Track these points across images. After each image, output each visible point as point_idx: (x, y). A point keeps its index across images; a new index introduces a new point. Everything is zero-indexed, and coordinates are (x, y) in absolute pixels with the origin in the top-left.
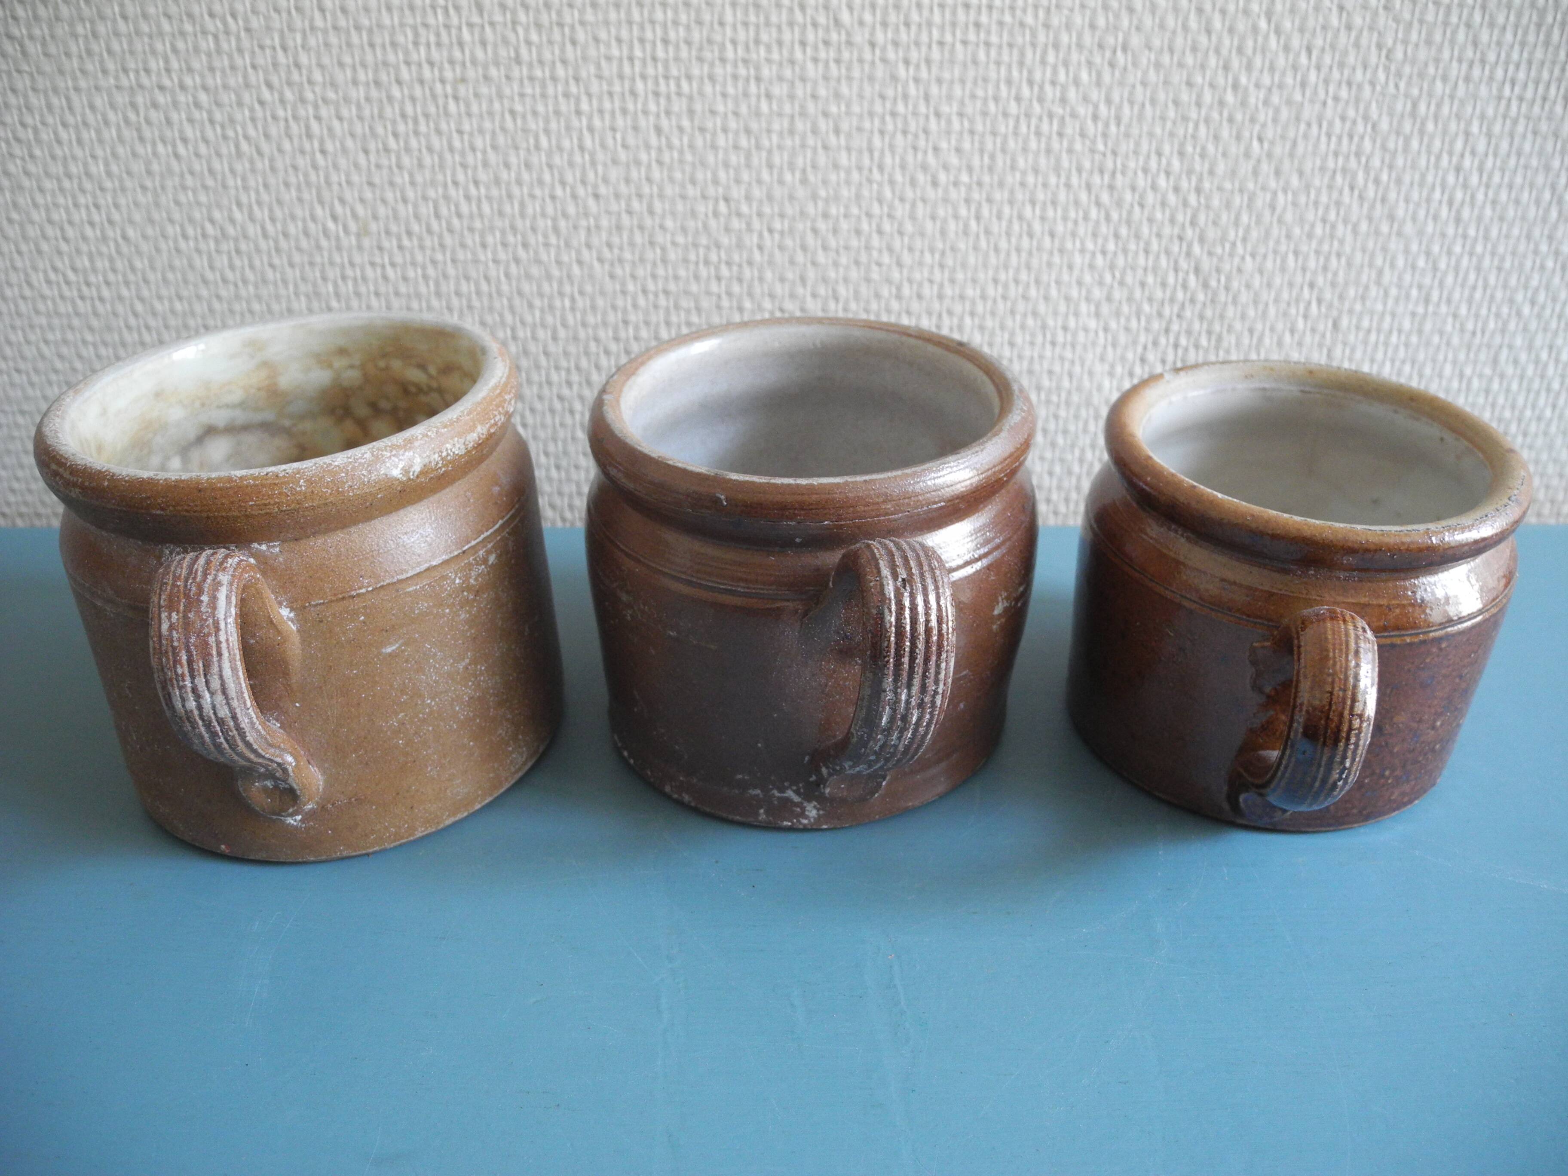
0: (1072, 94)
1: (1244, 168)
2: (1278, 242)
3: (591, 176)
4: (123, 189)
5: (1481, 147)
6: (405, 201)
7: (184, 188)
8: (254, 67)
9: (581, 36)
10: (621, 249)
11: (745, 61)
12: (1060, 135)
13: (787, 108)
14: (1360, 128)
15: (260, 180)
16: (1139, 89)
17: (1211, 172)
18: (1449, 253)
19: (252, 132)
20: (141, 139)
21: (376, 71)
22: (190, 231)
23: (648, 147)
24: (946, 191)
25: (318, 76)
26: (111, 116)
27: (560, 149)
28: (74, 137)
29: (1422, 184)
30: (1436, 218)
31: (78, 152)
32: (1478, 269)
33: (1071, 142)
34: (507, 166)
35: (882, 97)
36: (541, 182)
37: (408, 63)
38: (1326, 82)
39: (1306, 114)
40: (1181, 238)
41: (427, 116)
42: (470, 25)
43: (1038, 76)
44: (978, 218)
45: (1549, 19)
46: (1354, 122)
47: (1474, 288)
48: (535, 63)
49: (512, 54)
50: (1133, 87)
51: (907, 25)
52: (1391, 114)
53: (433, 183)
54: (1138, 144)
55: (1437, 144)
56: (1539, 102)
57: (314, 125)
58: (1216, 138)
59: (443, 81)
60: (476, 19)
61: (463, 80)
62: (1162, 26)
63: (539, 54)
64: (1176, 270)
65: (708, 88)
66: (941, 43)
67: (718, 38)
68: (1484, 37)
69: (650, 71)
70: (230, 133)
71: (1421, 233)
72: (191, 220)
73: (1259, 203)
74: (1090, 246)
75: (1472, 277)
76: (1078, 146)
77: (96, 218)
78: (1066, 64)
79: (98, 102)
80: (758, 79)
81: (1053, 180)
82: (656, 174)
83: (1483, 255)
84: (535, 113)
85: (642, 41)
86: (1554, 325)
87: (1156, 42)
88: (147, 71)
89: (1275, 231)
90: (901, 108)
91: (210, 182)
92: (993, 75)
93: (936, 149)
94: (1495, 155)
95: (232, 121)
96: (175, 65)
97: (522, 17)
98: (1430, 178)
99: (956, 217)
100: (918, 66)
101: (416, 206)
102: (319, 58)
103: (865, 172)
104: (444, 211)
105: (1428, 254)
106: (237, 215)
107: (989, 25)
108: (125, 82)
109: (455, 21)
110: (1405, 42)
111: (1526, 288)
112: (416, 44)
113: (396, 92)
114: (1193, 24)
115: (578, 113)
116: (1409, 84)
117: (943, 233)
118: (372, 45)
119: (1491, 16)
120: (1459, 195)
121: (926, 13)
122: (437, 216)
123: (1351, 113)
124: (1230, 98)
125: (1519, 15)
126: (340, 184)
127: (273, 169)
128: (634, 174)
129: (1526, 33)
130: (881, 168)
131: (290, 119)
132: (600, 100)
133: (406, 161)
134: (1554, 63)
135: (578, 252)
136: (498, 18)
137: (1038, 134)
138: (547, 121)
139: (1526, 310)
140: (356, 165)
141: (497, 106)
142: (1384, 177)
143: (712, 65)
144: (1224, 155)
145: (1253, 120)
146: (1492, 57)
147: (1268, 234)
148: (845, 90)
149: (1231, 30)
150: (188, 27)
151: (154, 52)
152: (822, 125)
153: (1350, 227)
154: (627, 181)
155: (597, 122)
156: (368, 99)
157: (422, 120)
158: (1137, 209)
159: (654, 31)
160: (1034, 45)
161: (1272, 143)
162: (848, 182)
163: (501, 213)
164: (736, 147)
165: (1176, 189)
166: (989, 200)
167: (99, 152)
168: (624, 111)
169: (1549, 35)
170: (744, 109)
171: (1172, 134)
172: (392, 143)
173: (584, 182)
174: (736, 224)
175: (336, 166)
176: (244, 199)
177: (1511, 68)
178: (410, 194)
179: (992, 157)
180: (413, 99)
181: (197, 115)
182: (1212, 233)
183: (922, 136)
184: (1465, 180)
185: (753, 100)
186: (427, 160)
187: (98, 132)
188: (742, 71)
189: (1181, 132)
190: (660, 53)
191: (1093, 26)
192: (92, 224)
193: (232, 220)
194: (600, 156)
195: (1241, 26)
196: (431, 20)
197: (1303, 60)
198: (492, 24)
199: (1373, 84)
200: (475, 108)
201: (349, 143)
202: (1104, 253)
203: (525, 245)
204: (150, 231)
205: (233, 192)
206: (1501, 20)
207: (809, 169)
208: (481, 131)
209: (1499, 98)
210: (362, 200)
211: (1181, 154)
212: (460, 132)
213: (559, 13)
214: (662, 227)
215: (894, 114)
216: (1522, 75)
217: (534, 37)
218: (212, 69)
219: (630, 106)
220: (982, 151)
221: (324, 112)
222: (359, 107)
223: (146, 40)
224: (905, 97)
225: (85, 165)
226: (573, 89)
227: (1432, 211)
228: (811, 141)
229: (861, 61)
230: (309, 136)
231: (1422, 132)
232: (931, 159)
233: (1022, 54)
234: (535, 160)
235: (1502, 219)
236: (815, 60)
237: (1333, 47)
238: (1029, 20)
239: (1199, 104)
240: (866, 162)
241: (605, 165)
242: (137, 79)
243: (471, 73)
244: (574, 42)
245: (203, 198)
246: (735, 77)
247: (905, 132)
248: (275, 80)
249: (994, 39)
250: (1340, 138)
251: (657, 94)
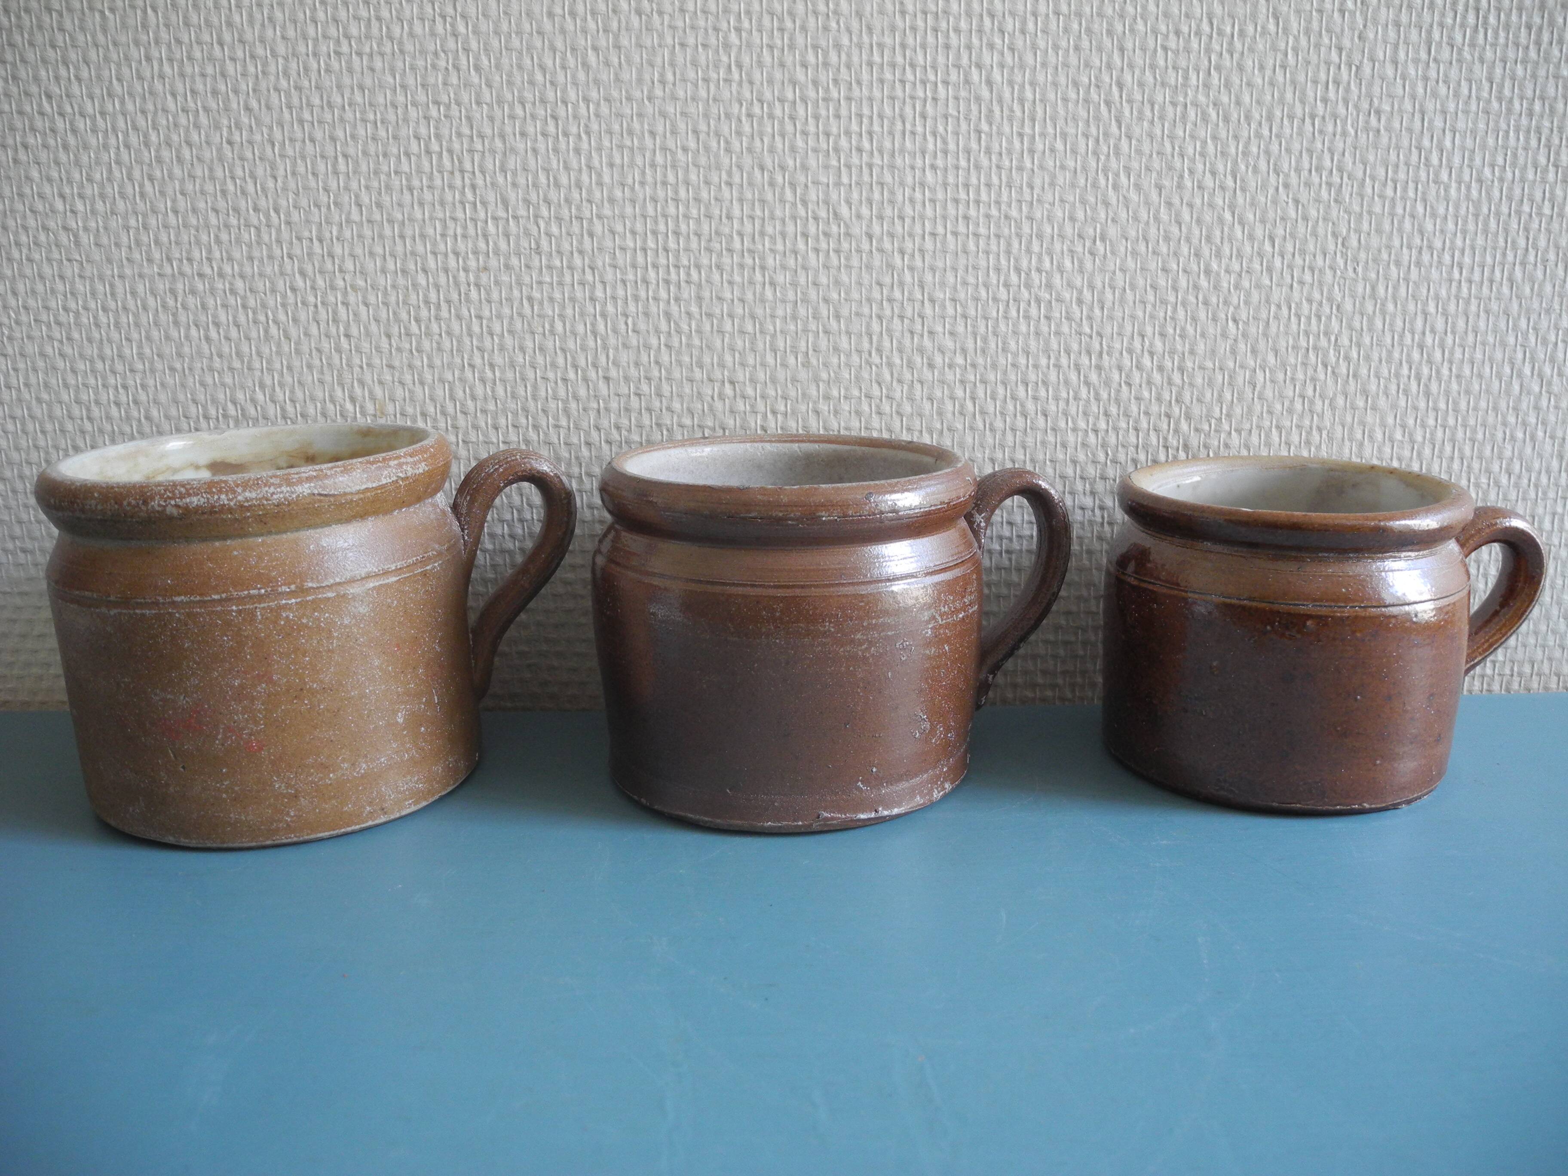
0: (1057, 280)
1: (1224, 347)
2: (1261, 417)
3: (603, 359)
4: (153, 371)
5: (1440, 325)
6: (422, 383)
7: (211, 369)
8: (290, 257)
9: (598, 228)
10: (629, 431)
11: (750, 251)
12: (1048, 318)
13: (791, 295)
14: (1327, 309)
15: (285, 363)
16: (1119, 275)
17: (1192, 352)
18: (1424, 426)
19: (282, 317)
20: (176, 323)
21: (404, 260)
22: (213, 412)
23: (658, 332)
24: (942, 373)
25: (349, 265)
26: (151, 302)
27: (575, 334)
28: (112, 320)
29: (1389, 361)
30: (1406, 392)
31: (115, 335)
32: (1453, 440)
33: (1059, 325)
34: (522, 349)
35: (880, 285)
36: (554, 365)
37: (434, 253)
38: (1291, 267)
39: (1275, 297)
40: (1168, 416)
41: (449, 302)
42: (495, 219)
43: (1024, 264)
44: (973, 399)
45: (1485, 210)
46: (1320, 304)
47: (1452, 458)
48: (554, 253)
49: (533, 246)
50: (1114, 273)
51: (902, 218)
52: (1353, 297)
53: (450, 366)
54: (1121, 326)
55: (1399, 323)
56: (1486, 283)
57: (342, 309)
58: (1194, 319)
59: (466, 270)
60: (501, 213)
61: (486, 269)
62: (1136, 219)
63: (558, 246)
64: (1166, 448)
65: (716, 277)
66: (933, 235)
67: (727, 230)
68: (1429, 226)
69: (662, 261)
70: (262, 318)
71: (1394, 406)
72: (214, 401)
73: (1240, 380)
74: (1082, 424)
75: (1448, 448)
76: (1065, 329)
77: (123, 398)
78: (1050, 254)
79: (140, 289)
80: (763, 268)
81: (1043, 361)
82: (665, 358)
83: (1456, 427)
84: (551, 300)
85: (655, 233)
86: (1532, 494)
87: (1132, 233)
88: (190, 260)
89: (1257, 408)
90: (897, 294)
91: (237, 364)
92: (983, 263)
93: (931, 333)
94: (1454, 333)
95: (264, 306)
96: (217, 255)
97: (544, 212)
98: (1396, 355)
99: (953, 398)
100: (913, 255)
101: (432, 388)
102: (352, 249)
103: (865, 356)
104: (460, 394)
105: (1404, 427)
106: (260, 396)
107: (978, 218)
108: (168, 270)
109: (482, 215)
110: (1358, 231)
111: (1500, 458)
112: (443, 235)
113: (421, 280)
114: (1164, 215)
115: (593, 299)
116: (1366, 268)
117: (940, 414)
118: (402, 237)
119: (1432, 207)
120: (1425, 371)
121: (918, 207)
122: (453, 398)
123: (1317, 296)
124: (1203, 282)
125: (1457, 207)
126: (361, 367)
127: (298, 352)
128: (644, 358)
129: (1465, 222)
130: (879, 351)
131: (319, 304)
132: (614, 287)
133: (426, 345)
134: (1495, 248)
135: (588, 433)
136: (522, 212)
137: (1027, 317)
138: (563, 307)
139: (1504, 480)
140: (378, 349)
141: (516, 293)
142: (1354, 355)
143: (720, 255)
144: (1203, 335)
145: (1226, 303)
146: (1438, 244)
147: (1250, 410)
148: (845, 278)
149: (1199, 221)
150: (233, 221)
151: (198, 242)
152: (823, 310)
153: (1327, 402)
154: (637, 364)
155: (610, 308)
156: (394, 286)
157: (444, 306)
158: (1124, 387)
159: (667, 224)
160: (1019, 236)
161: (1246, 323)
162: (849, 366)
163: (514, 396)
164: (742, 332)
165: (1161, 369)
166: (984, 382)
167: (135, 336)
168: (636, 298)
169: (1486, 224)
170: (749, 296)
171: (1152, 317)
172: (414, 328)
173: (595, 366)
174: (740, 405)
175: (359, 351)
176: (268, 381)
177: (1457, 253)
178: (428, 377)
179: (985, 340)
180: (437, 287)
181: (231, 300)
182: (1196, 410)
183: (918, 321)
184: (1429, 355)
185: (758, 288)
186: (447, 344)
187: (136, 316)
188: (748, 261)
189: (1162, 314)
190: (672, 245)
191: (1073, 219)
192: (118, 404)
193: (253, 401)
194: (612, 341)
195: (1207, 218)
196: (460, 214)
197: (1267, 247)
198: (516, 218)
199: (1333, 269)
200: (495, 296)
201: (374, 327)
202: (1096, 431)
203: (536, 427)
204: (173, 412)
205: (258, 373)
206: (1441, 211)
207: (811, 352)
208: (499, 317)
209: (1451, 281)
210: (381, 383)
211: (1163, 335)
212: (480, 317)
213: (579, 208)
214: (669, 409)
215: (890, 300)
217: (555, 230)
218: (251, 259)
219: (643, 294)
220: (975, 335)
221: (352, 298)
222: (386, 293)
223: (193, 232)
224: (901, 284)
225: (120, 348)
226: (589, 277)
227: (1402, 386)
228: (813, 326)
229: (859, 251)
230: (336, 321)
231: (1383, 313)
232: (927, 342)
233: (1009, 244)
234: (550, 344)
235: (1468, 392)
236: (817, 251)
237: (1293, 236)
238: (1014, 213)
239: (1175, 289)
240: (866, 345)
241: (616, 349)
242: (179, 268)
243: (493, 262)
244: (591, 235)
245: (228, 380)
246: (742, 266)
247: (902, 317)
248: (309, 268)
249: (982, 230)
250: (1309, 318)
251: (667, 282)
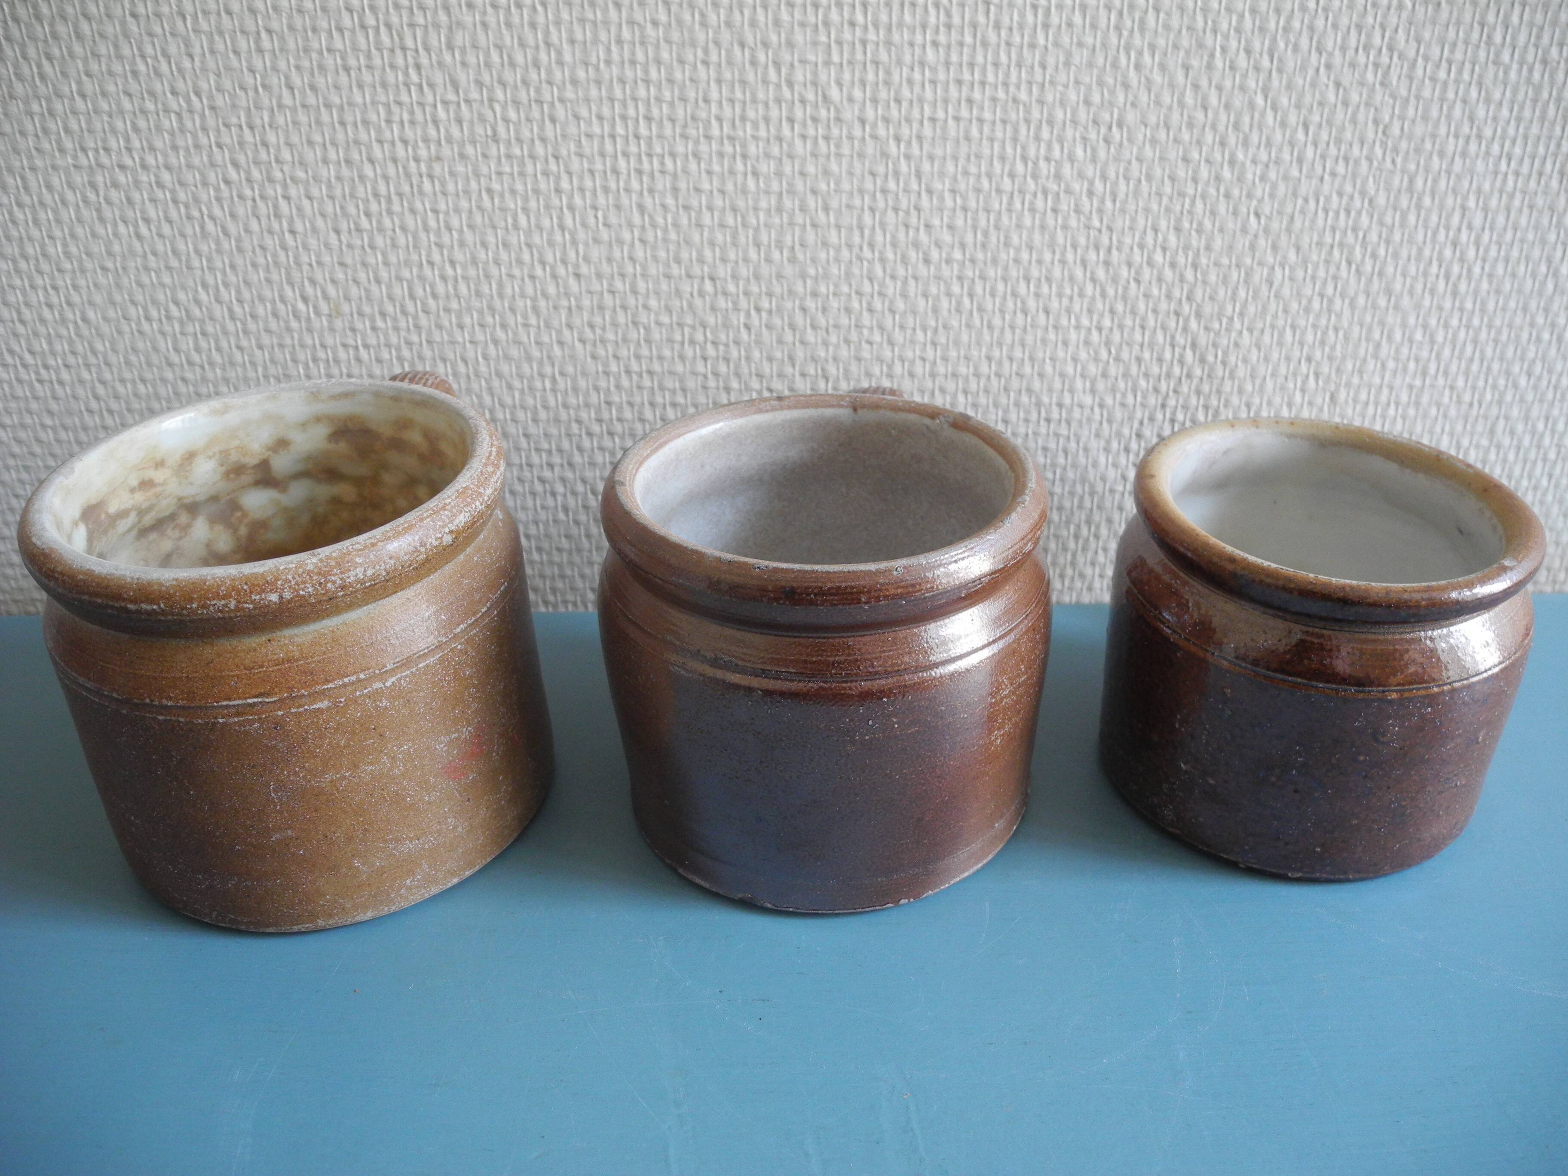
0: (1067, 170)
1: (1242, 243)
2: (1275, 316)
3: (572, 255)
4: (83, 271)
5: (1478, 221)
6: (378, 281)
7: (147, 269)
8: (219, 146)
9: (560, 112)
10: (604, 329)
11: (731, 139)
12: (1055, 211)
13: (775, 186)
14: (1357, 203)
15: (227, 261)
16: (1135, 165)
17: (1208, 248)
18: (1446, 326)
19: (217, 212)
20: (101, 219)
21: (347, 148)
22: (154, 314)
23: (631, 225)
24: (938, 268)
25: (286, 155)
26: (70, 196)
27: (540, 228)
28: (30, 217)
29: (1419, 259)
30: (1432, 292)
31: (35, 233)
32: (1475, 342)
33: (1066, 218)
34: (484, 245)
35: (873, 174)
36: (520, 262)
37: (380, 142)
38: (1323, 157)
39: (1303, 190)
40: (1177, 314)
41: (400, 195)
42: (445, 103)
43: (1032, 152)
44: (971, 296)
45: (1545, 95)
46: (1351, 198)
47: (1471, 360)
48: (513, 141)
49: (489, 133)
50: (1129, 163)
51: (898, 101)
52: (1388, 190)
53: (408, 263)
54: (1133, 220)
55: (1434, 218)
56: (1535, 176)
57: (283, 204)
58: (1213, 213)
59: (417, 160)
60: (451, 96)
61: (438, 158)
62: (1158, 103)
63: (517, 132)
64: (1173, 346)
65: (693, 166)
66: (933, 120)
67: (703, 115)
68: (1481, 113)
69: (633, 149)
70: (196, 213)
71: (1418, 306)
72: (154, 302)
73: (1256, 278)
74: (1085, 322)
75: (1469, 349)
76: (1073, 223)
77: (55, 300)
78: (1061, 141)
79: (55, 181)
80: (745, 157)
81: (1047, 256)
82: (639, 254)
83: (1480, 328)
84: (513, 192)
85: (624, 118)
86: (1550, 396)
87: (1152, 119)
88: (107, 150)
89: (1273, 306)
90: (892, 185)
91: (174, 263)
92: (986, 151)
93: (928, 226)
94: (1492, 229)
95: (196, 200)
96: (136, 144)
97: (499, 94)
98: (1427, 252)
99: (949, 295)
100: (909, 143)
101: (389, 286)
102: (287, 137)
103: (856, 250)
104: (419, 292)
105: (1425, 327)
106: (203, 296)
107: (983, 101)
108: (84, 161)
109: (430, 98)
110: (1402, 118)
111: (1522, 360)
112: (389, 121)
113: (368, 171)
114: (1189, 100)
115: (558, 191)
116: (1406, 159)
117: (935, 311)
118: (343, 123)
119: (1487, 92)
120: (1456, 269)
121: (917, 89)
122: (412, 297)
123: (1348, 188)
124: (1226, 174)
125: (1515, 92)
126: (310, 265)
127: (240, 250)
128: (617, 254)
129: (1522, 108)
130: (872, 246)
131: (258, 198)
132: (581, 178)
133: (379, 241)
134: (1550, 138)
135: (559, 332)
136: (474, 95)
137: (1032, 210)
138: (526, 199)
139: (1523, 381)
140: (327, 246)
141: (474, 185)
142: (1382, 252)
143: (697, 142)
144: (1221, 230)
145: (1250, 196)
146: (1488, 132)
147: (1265, 308)
148: (834, 167)
149: (1227, 107)
150: (150, 106)
151: (114, 130)
152: (811, 202)
153: (1347, 301)
154: (609, 260)
155: (578, 201)
156: (339, 178)
157: (395, 199)
158: (1133, 284)
159: (637, 108)
160: (1027, 121)
161: (1269, 218)
162: (837, 260)
163: (478, 294)
164: (722, 226)
165: (1173, 265)
166: (983, 278)
167: (57, 233)
168: (606, 190)
169: (1544, 112)
170: (730, 187)
171: (1168, 210)
172: (364, 223)
173: (564, 262)
174: (722, 303)
175: (306, 248)
176: (210, 280)
177: (1507, 144)
178: (384, 275)
179: (986, 234)
180: (386, 178)
181: (160, 194)
182: (1207, 309)
183: (914, 213)
184: (1462, 253)
185: (740, 178)
186: (401, 240)
187: (56, 212)
188: (728, 148)
189: (1178, 208)
190: (643, 131)
191: (1088, 103)
192: (50, 306)
193: (198, 302)
194: (581, 235)
195: (1237, 102)
196: (405, 98)
197: (1300, 135)
198: (468, 101)
199: (1369, 159)
200: (451, 187)
201: (320, 223)
202: (1100, 329)
203: (504, 326)
204: (111, 313)
205: (198, 273)
206: (1497, 96)
207: (797, 247)
208: (457, 210)
209: (1496, 173)
210: (333, 281)
211: (1178, 229)
212: (435, 211)
213: (538, 91)
214: (646, 307)
215: (884, 191)
216: (1518, 150)
217: (512, 114)
218: (175, 148)
219: (613, 185)
220: (975, 228)
221: (293, 192)
222: (330, 186)
223: (106, 118)
224: (897, 174)
225: (43, 246)
226: (553, 167)
227: (1429, 285)
228: (799, 220)
229: (850, 138)
230: (278, 216)
231: (1419, 207)
232: (923, 237)
233: (1016, 131)
234: (513, 240)
235: (1498, 292)
236: (804, 137)
237: (1330, 123)
238: (1023, 96)
239: (1195, 181)
240: (857, 239)
241: (586, 244)
242: (96, 159)
243: (446, 151)
244: (553, 120)
245: (167, 280)
246: (721, 155)
247: (896, 210)
248: (241, 159)
249: (987, 115)
250: (1337, 213)
251: (640, 172)
